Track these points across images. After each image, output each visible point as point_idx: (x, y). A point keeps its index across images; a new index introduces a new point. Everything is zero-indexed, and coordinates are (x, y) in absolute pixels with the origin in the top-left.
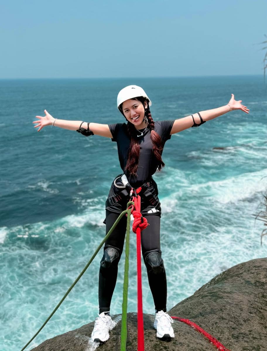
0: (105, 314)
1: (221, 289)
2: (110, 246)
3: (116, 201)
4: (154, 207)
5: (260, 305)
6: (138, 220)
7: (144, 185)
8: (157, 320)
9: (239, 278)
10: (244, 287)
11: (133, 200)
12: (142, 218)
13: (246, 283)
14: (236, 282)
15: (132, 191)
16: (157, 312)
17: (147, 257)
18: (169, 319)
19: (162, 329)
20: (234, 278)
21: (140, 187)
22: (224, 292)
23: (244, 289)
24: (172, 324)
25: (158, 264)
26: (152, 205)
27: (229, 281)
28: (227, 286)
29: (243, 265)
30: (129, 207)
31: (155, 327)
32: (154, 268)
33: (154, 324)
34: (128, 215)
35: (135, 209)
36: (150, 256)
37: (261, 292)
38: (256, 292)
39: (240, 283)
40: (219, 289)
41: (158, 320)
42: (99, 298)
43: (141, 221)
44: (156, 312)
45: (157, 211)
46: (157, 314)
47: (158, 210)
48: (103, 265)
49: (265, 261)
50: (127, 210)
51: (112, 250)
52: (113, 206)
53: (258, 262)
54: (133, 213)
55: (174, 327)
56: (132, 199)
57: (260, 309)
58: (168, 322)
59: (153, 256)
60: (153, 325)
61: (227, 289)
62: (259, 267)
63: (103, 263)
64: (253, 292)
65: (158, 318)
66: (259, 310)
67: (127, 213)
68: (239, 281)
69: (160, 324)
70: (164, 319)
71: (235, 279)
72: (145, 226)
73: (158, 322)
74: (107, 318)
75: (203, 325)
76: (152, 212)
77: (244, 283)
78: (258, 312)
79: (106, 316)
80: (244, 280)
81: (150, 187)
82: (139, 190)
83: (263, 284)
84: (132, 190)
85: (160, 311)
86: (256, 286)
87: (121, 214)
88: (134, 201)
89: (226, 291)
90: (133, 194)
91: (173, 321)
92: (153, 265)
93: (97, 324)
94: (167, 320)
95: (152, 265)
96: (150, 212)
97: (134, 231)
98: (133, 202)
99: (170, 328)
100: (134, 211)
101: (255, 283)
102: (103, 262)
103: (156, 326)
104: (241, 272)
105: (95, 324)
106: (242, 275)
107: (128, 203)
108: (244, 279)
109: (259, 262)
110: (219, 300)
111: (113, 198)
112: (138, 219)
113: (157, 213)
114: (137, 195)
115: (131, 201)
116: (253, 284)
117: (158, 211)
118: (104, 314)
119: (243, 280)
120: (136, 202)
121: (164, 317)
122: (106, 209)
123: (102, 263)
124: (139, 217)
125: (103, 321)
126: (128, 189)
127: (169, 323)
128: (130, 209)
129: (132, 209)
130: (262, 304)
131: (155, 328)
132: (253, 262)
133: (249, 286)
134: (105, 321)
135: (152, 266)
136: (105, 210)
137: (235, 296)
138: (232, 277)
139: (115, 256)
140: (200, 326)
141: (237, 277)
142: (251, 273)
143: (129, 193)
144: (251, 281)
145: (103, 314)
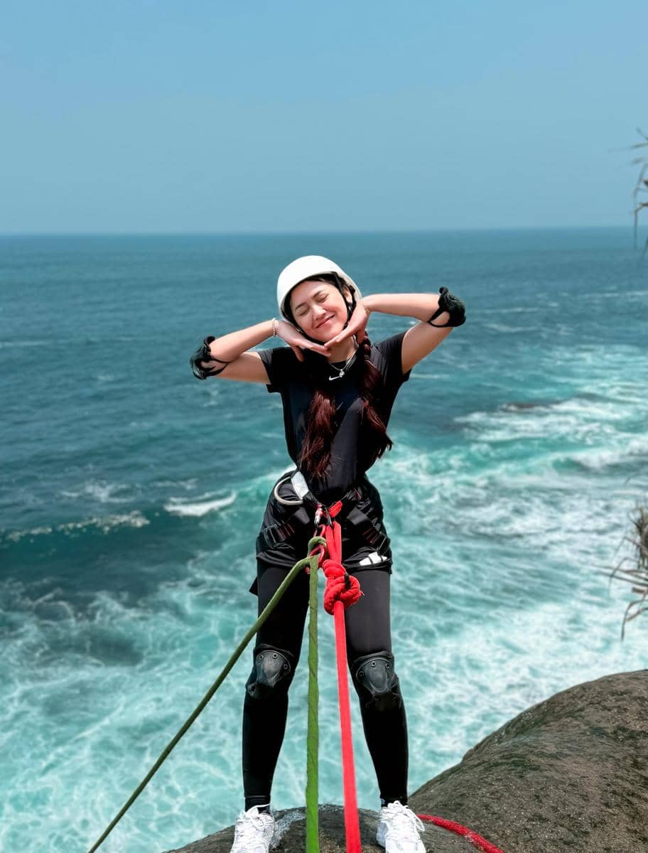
0: (261, 810)
1: (534, 747)
2: (269, 646)
3: (283, 538)
4: (374, 549)
5: (628, 785)
6: (338, 583)
7: (349, 496)
8: (385, 825)
9: (576, 720)
10: (590, 741)
11: (321, 535)
12: (347, 578)
13: (592, 733)
14: (570, 730)
15: (319, 512)
16: (385, 805)
17: (360, 670)
18: (415, 822)
19: (398, 846)
20: (564, 720)
21: (338, 503)
22: (542, 755)
23: (588, 748)
24: (421, 833)
25: (386, 687)
26: (368, 545)
27: (553, 727)
28: (548, 741)
29: (584, 689)
30: (314, 551)
31: (380, 841)
32: (378, 696)
33: (378, 834)
34: (310, 571)
35: (327, 556)
36: (366, 669)
37: (630, 755)
38: (617, 756)
39: (578, 732)
40: (530, 746)
41: (388, 824)
42: (244, 772)
43: (344, 584)
44: (382, 806)
45: (382, 560)
46: (385, 810)
47: (385, 556)
48: (252, 694)
49: (638, 679)
50: (308, 559)
51: (275, 656)
52: (276, 549)
53: (621, 681)
54: (325, 565)
55: (426, 841)
56: (320, 530)
57: (628, 795)
58: (412, 830)
59: (374, 667)
60: (375, 835)
61: (549, 748)
62: (622, 694)
63: (253, 688)
64: (612, 754)
65: (389, 820)
66: (628, 797)
67: (308, 565)
68: (575, 728)
69: (393, 835)
70: (404, 822)
71: (566, 723)
72: (354, 598)
73: (387, 829)
74: (264, 821)
75: (494, 836)
76: (369, 563)
77: (588, 733)
78: (626, 803)
79: (261, 816)
80: (589, 725)
81: (362, 500)
82: (336, 508)
83: (633, 736)
84: (321, 509)
85: (393, 802)
86: (616, 739)
87: (293, 568)
88: (324, 536)
89: (545, 751)
90: (323, 520)
91: (423, 827)
92: (375, 690)
93: (241, 836)
94: (411, 824)
95: (372, 688)
96: (365, 562)
97: (328, 608)
98: (323, 539)
99: (417, 843)
100: (327, 562)
101: (615, 732)
102: (253, 685)
103: (383, 838)
104: (579, 707)
105: (236, 834)
106: (583, 713)
107: (311, 541)
108: (588, 723)
109: (623, 682)
110: (529, 775)
111: (273, 530)
112: (338, 579)
113: (383, 563)
114: (332, 520)
115: (318, 535)
116: (610, 735)
117: (385, 558)
118: (257, 811)
119: (586, 725)
120: (330, 538)
121: (401, 817)
122: (258, 558)
123: (250, 687)
124: (340, 575)
125: (254, 826)
126: (309, 506)
127: (415, 829)
128: (315, 556)
129: (320, 554)
130: (635, 782)
131: (380, 843)
132: (610, 682)
133: (600, 741)
134: (258, 828)
135: (373, 693)
136: (256, 561)
137: (568, 764)
138: (559, 718)
139: (282, 671)
140: (488, 838)
141: (570, 718)
142: (605, 708)
143: (312, 516)
144: (604, 728)
145: (254, 810)
